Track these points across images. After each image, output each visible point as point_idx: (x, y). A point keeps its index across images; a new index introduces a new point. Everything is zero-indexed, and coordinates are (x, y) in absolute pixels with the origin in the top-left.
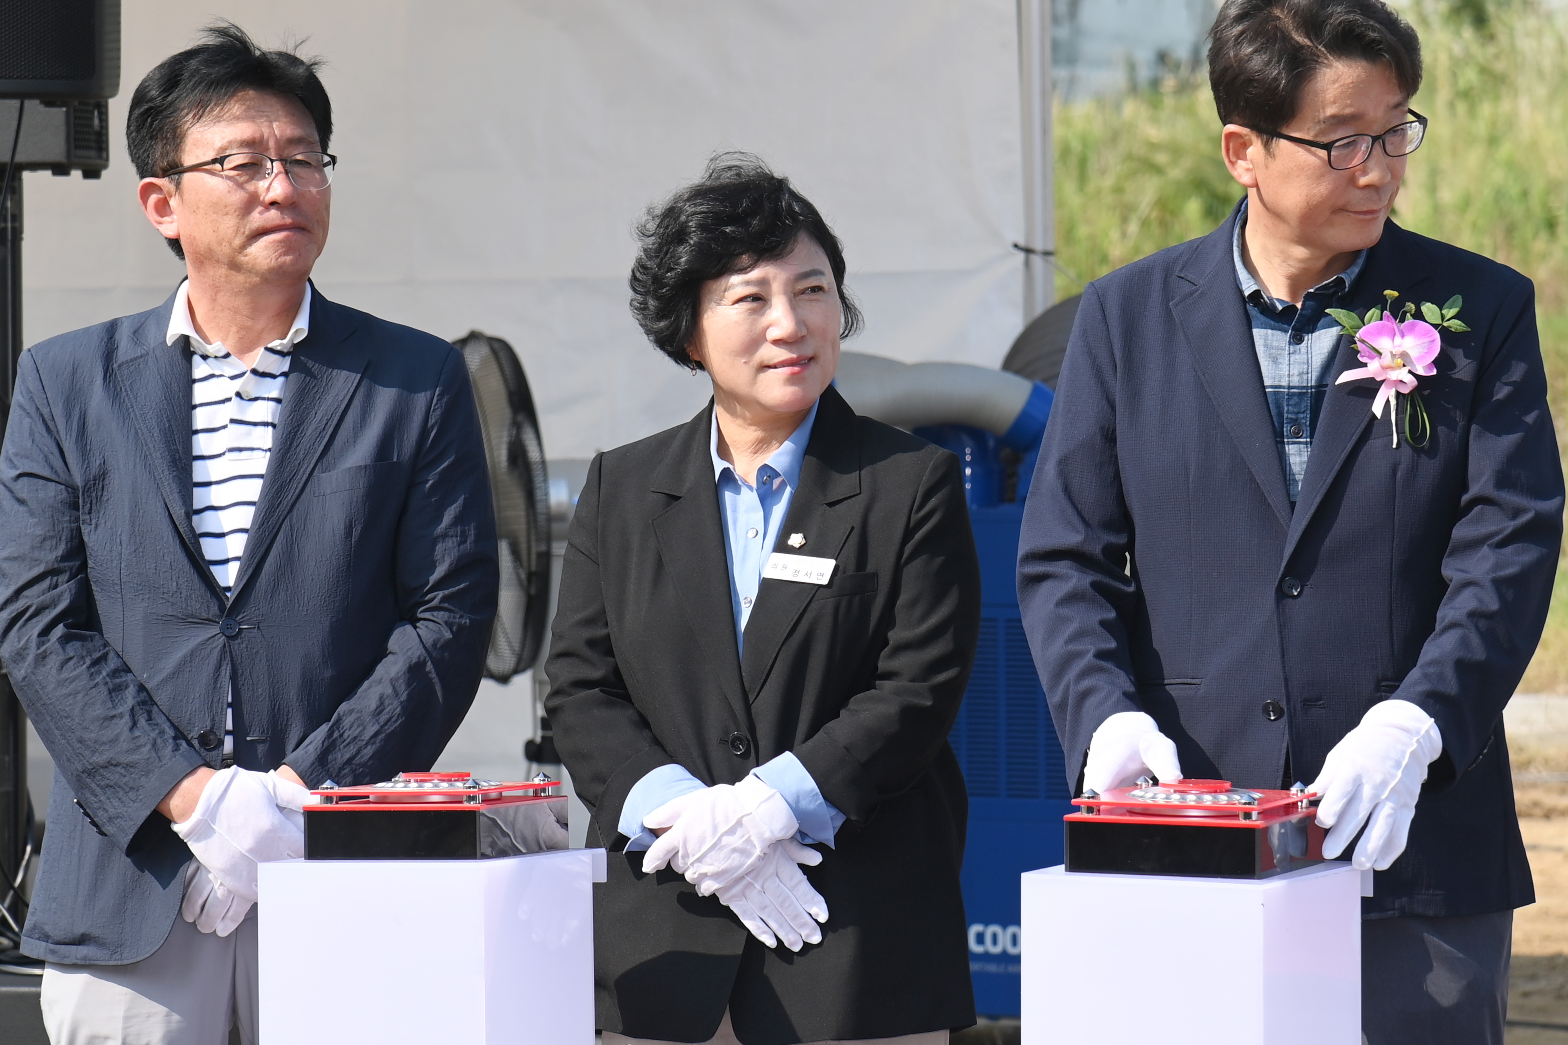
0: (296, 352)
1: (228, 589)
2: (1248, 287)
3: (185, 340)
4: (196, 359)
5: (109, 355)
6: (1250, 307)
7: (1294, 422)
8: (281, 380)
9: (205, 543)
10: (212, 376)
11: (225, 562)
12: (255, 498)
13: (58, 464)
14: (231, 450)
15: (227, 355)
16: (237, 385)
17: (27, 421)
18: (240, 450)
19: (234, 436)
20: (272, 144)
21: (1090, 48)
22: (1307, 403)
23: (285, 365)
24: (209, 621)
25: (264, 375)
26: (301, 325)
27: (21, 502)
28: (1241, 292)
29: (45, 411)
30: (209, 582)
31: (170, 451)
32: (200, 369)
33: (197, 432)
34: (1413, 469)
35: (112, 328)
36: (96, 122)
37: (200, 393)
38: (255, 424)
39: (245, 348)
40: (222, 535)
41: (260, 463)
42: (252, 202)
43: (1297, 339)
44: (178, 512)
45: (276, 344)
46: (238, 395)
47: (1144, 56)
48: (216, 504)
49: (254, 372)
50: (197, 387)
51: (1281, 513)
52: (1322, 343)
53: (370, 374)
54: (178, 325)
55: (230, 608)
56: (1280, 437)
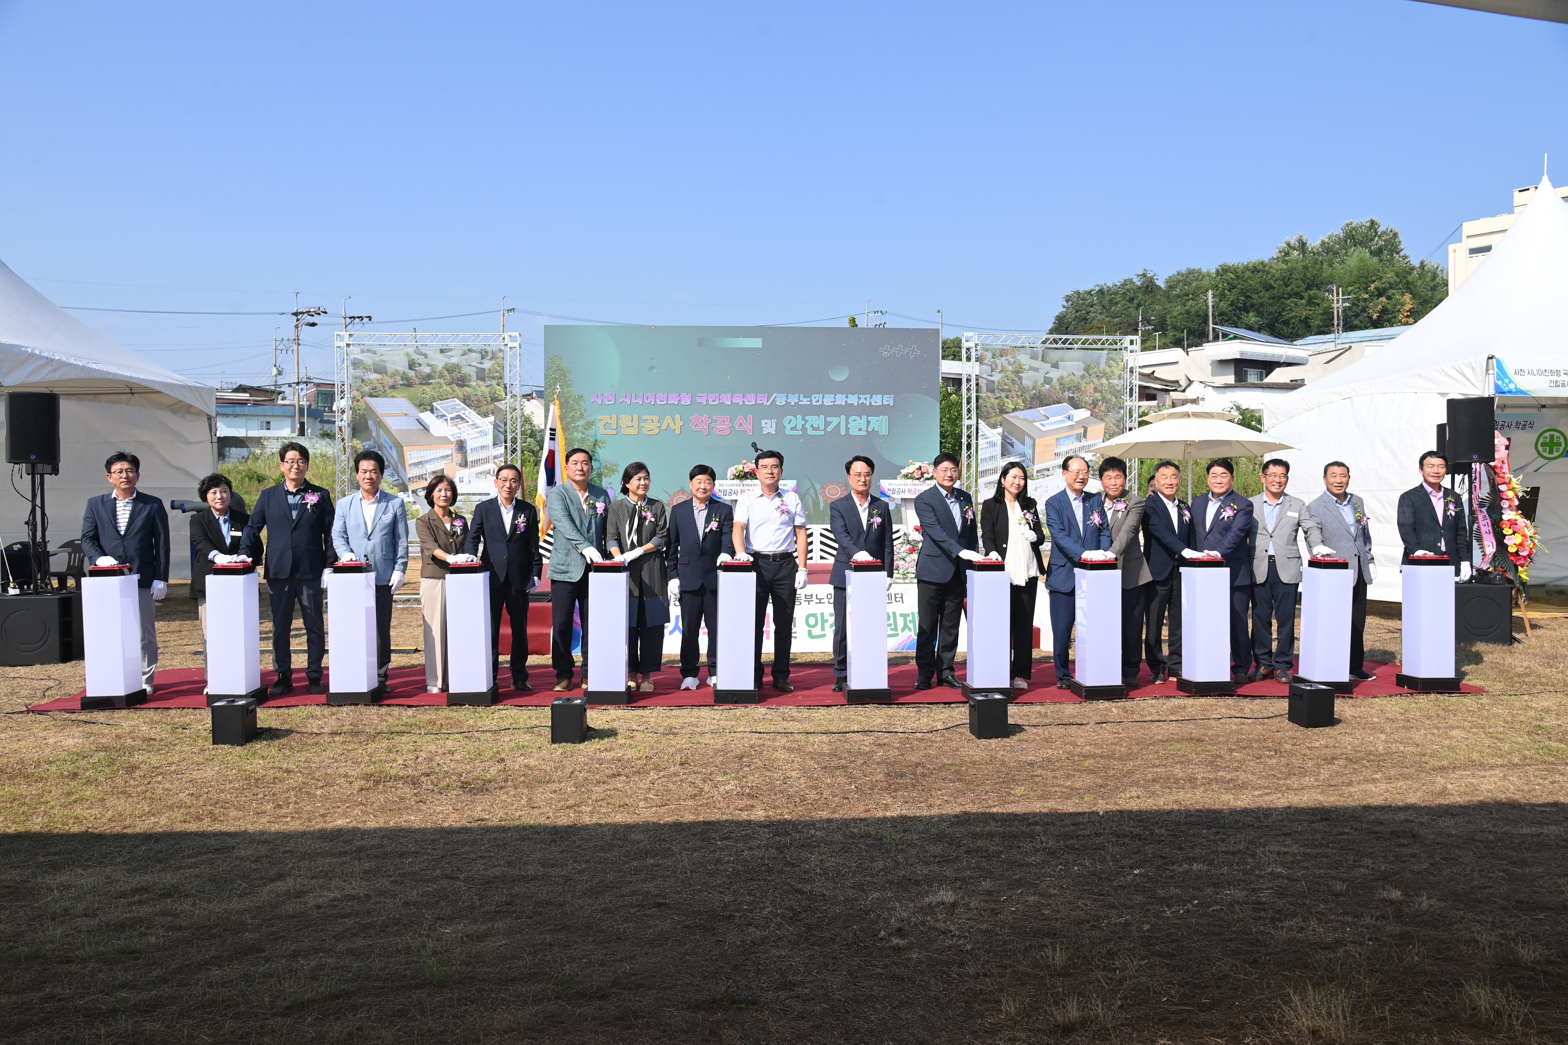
0: (134, 500)
1: (122, 535)
3: (115, 498)
4: (117, 500)
5: (101, 500)
6: (286, 493)
7: (293, 508)
8: (131, 504)
9: (118, 528)
10: (119, 503)
11: (121, 531)
14: (122, 514)
15: (122, 500)
16: (124, 504)
19: (123, 512)
20: (124, 469)
22: (295, 506)
23: (132, 502)
24: (119, 539)
25: (128, 503)
26: (135, 495)
28: (285, 490)
30: (119, 534)
31: (112, 515)
32: (117, 502)
33: (117, 511)
34: (312, 514)
35: (102, 496)
37: (118, 506)
38: (127, 510)
39: (125, 498)
40: (121, 527)
41: (128, 516)
42: (121, 478)
43: (294, 497)
44: (113, 523)
45: (130, 499)
46: (124, 506)
47: (240, 457)
48: (119, 522)
49: (126, 503)
51: (292, 522)
52: (298, 497)
53: (146, 503)
54: (114, 495)
55: (123, 537)
56: (291, 510)
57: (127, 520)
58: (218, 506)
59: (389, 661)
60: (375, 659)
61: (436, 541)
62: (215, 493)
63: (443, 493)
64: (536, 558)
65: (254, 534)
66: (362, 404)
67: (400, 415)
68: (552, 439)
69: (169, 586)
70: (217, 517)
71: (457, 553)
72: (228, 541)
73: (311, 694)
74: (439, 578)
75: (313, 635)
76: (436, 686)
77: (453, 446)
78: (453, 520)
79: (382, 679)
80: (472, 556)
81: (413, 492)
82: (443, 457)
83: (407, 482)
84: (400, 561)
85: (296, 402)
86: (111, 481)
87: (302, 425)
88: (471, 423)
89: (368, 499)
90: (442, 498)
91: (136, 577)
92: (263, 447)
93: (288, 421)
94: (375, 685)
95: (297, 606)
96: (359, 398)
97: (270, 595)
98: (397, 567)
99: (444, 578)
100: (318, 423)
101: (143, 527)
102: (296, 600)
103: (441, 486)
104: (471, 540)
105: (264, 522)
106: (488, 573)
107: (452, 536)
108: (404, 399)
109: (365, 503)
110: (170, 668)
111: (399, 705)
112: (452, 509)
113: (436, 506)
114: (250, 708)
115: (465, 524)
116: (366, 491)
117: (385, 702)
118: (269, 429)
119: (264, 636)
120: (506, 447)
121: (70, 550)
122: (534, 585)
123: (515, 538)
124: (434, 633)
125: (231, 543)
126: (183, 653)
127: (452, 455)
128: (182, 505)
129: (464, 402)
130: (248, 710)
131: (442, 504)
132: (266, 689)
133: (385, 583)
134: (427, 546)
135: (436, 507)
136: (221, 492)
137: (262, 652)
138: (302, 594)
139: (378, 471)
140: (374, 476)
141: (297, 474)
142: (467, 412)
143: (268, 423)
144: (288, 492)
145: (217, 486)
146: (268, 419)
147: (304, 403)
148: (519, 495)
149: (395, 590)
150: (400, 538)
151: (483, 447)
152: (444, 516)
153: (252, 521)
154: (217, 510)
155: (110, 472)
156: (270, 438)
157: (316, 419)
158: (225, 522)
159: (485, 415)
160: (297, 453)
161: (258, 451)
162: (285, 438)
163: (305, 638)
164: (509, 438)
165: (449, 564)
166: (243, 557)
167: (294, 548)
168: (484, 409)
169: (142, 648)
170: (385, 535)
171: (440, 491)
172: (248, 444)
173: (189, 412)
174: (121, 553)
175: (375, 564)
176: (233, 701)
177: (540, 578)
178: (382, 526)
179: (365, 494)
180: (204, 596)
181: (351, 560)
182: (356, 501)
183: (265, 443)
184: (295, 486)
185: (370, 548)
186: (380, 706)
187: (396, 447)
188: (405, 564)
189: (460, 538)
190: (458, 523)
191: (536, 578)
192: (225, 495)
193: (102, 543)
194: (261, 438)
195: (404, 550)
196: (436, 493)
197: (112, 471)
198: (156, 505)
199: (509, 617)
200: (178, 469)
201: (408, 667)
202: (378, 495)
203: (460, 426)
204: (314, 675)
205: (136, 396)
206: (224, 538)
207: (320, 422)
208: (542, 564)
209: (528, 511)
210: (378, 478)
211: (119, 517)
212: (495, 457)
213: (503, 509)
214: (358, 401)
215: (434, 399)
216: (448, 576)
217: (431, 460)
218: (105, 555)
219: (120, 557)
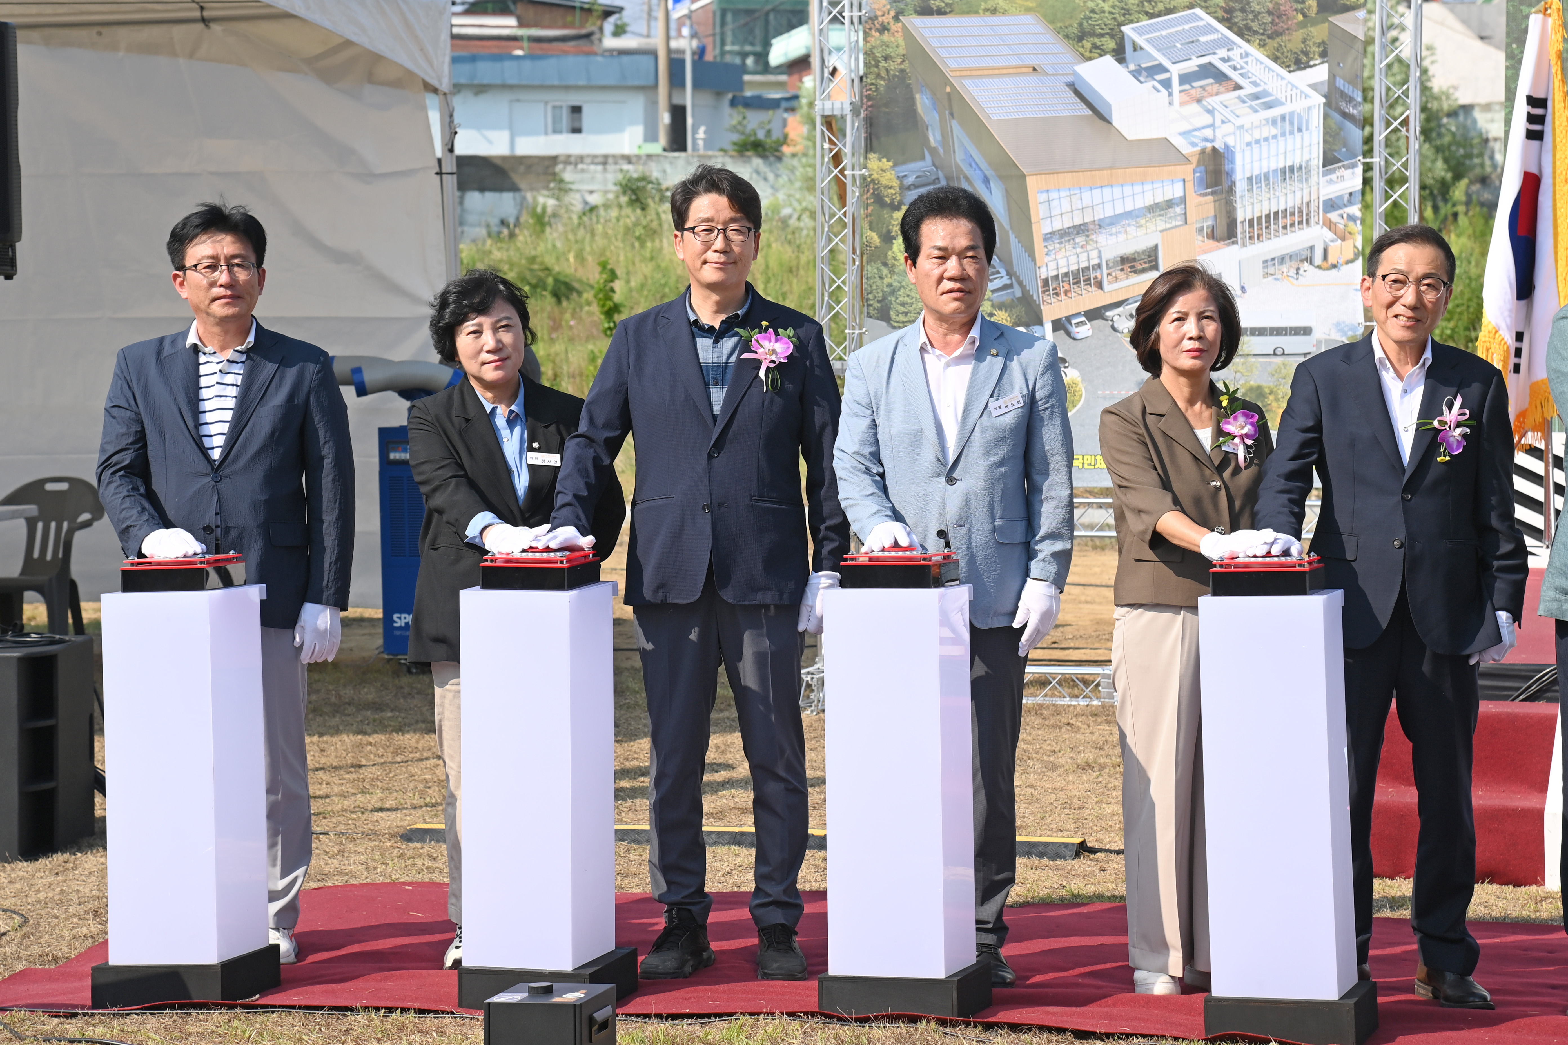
0: (248, 352)
1: (215, 461)
2: (692, 318)
3: (195, 346)
4: (201, 354)
5: (159, 352)
6: (693, 328)
7: (715, 379)
8: (240, 365)
9: (204, 439)
10: (208, 362)
11: (213, 448)
12: (229, 419)
13: (132, 402)
14: (217, 396)
15: (215, 353)
16: (220, 366)
17: (120, 382)
18: (221, 396)
19: (217, 390)
20: (222, 258)
21: (471, 218)
22: (720, 370)
23: (244, 358)
24: (207, 475)
25: (233, 362)
26: (251, 338)
27: (114, 417)
28: (689, 320)
29: (128, 378)
30: (207, 458)
31: (187, 395)
32: (202, 359)
33: (201, 388)
34: (772, 401)
35: (162, 340)
36: (10, 253)
37: (203, 370)
38: (228, 385)
39: (223, 349)
40: (211, 436)
41: (231, 403)
42: (213, 284)
43: (716, 342)
44: (191, 425)
45: (239, 348)
46: (220, 371)
47: (494, 221)
48: (208, 421)
49: (228, 361)
50: (201, 367)
51: (710, 421)
52: (728, 343)
53: (284, 363)
54: (192, 339)
55: (216, 468)
56: (707, 386)
57: (228, 415)
58: (490, 374)
59: (1011, 881)
60: (968, 873)
61: (1166, 484)
62: (478, 332)
63: (1191, 327)
64: (1506, 547)
65: (596, 460)
66: (896, 40)
67: (1017, 71)
68: (1534, 136)
69: (346, 623)
70: (488, 407)
71: (1234, 527)
72: (522, 482)
73: (766, 976)
74: (1176, 608)
75: (773, 788)
76: (1164, 970)
77: (1188, 171)
78: (1222, 415)
79: (990, 939)
80: (1284, 539)
81: (1057, 325)
82: (1155, 209)
83: (1036, 293)
84: (1045, 549)
85: (657, 41)
86: (184, 294)
87: (678, 113)
88: (1249, 89)
89: (946, 347)
90: (1188, 344)
91: (255, 593)
92: (562, 189)
93: (637, 104)
94: (970, 958)
95: (724, 690)
96: (888, 19)
97: (644, 653)
98: (1036, 567)
99: (1194, 609)
100: (726, 109)
101: (275, 438)
102: (722, 669)
103: (1183, 303)
104: (1282, 484)
105: (625, 424)
106: (1338, 595)
107: (1220, 469)
108: (1028, 19)
109: (935, 361)
110: (338, 881)
111: (1049, 1029)
112: (1219, 377)
113: (1166, 370)
114: (600, 1016)
115: (1262, 429)
116: (941, 317)
117: (1001, 1017)
118: (577, 130)
119: (625, 784)
120: (1368, 168)
121: (32, 509)
122: (1499, 639)
123: (1431, 476)
124: (1155, 791)
125: (532, 488)
126: (372, 835)
127: (1183, 200)
128: (358, 371)
129: (1227, 21)
130: (591, 1020)
131: (1187, 362)
132: (634, 954)
133: (1002, 623)
134: (1132, 499)
135: (1166, 374)
136: (495, 329)
137: (622, 836)
138: (740, 658)
139: (981, 253)
140: (971, 269)
141: (723, 266)
142: (1235, 54)
143: (576, 110)
144: (698, 329)
145: (482, 310)
146: (575, 99)
147: (684, 43)
148: (1442, 330)
149: (1033, 643)
150: (1046, 473)
151: (1288, 173)
152: (1191, 402)
153: (591, 421)
154: (488, 385)
155: (181, 268)
156: (581, 159)
157: (719, 94)
158: (511, 423)
159: (1299, 63)
160: (723, 201)
161: (546, 201)
162: (628, 159)
163: (746, 797)
164: (1380, 137)
165: (1207, 563)
166: (568, 534)
167: (716, 508)
168: (1293, 41)
169: (271, 815)
170: (1001, 463)
171: (1181, 319)
172: (516, 178)
173: (371, 78)
174: (210, 518)
175: (972, 558)
176: (548, 991)
177: (1517, 617)
178: (990, 435)
179: (937, 330)
180: (453, 655)
181: (896, 545)
182: (908, 356)
183: (568, 175)
184: (720, 308)
185: (953, 509)
186: (988, 1027)
187: (1001, 177)
188: (1063, 559)
189: (1246, 476)
190: (1238, 426)
191: (1503, 616)
192: (507, 338)
193: (157, 486)
194: (554, 159)
195: (1060, 513)
196: (1167, 328)
197: (189, 262)
198: (312, 369)
199: (1409, 746)
200: (340, 257)
201: (1063, 904)
202: (975, 332)
203: (1212, 101)
204: (776, 916)
205: (216, 28)
206: (509, 472)
207: (733, 103)
208: (1524, 569)
209: (1476, 388)
210: (981, 272)
211: (207, 406)
212: (1331, 205)
213: (1388, 378)
214: (884, 29)
215: (1128, 16)
216: (1207, 602)
217: (1114, 220)
218: (168, 524)
219: (207, 529)
